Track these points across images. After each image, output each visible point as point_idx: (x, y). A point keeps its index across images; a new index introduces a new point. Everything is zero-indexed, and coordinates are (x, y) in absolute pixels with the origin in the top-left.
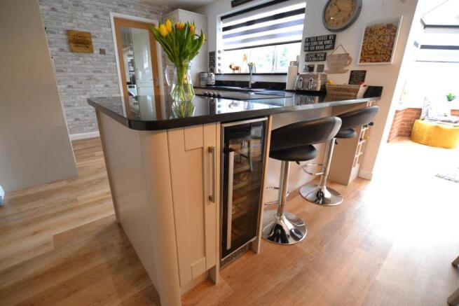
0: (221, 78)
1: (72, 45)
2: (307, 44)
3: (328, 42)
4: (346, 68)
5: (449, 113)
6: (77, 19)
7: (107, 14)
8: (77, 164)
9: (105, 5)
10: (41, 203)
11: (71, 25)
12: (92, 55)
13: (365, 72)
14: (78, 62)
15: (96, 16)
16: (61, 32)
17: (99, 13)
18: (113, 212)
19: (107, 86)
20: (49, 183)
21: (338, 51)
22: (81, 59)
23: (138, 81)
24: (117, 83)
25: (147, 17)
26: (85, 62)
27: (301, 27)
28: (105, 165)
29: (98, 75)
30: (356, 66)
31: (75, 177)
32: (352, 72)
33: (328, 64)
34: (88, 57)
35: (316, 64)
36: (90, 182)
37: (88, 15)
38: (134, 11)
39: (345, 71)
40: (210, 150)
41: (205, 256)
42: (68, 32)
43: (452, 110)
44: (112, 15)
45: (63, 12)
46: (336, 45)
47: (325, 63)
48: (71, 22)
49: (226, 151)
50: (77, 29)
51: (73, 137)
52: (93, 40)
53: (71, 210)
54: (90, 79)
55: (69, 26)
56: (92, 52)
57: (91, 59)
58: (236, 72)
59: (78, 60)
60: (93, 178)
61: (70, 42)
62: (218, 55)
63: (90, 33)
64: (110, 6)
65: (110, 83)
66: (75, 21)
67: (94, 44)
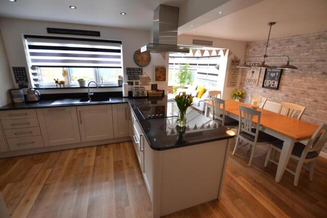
2: (129, 71)
3: (139, 71)
4: (149, 83)
13: (157, 85)
32: (152, 85)
33: (141, 82)
39: (149, 85)
46: (143, 73)
47: (139, 81)
62: (30, 71)
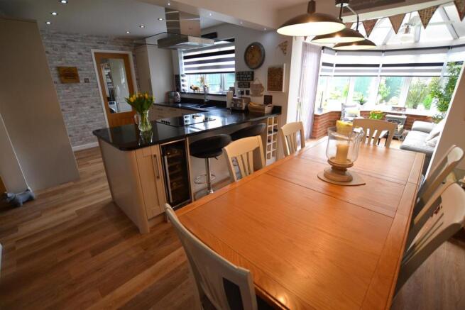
0: (185, 96)
1: (62, 78)
2: (238, 76)
3: (249, 76)
4: (261, 93)
5: (359, 114)
6: (64, 57)
7: (89, 51)
8: (80, 170)
9: (86, 44)
10: (61, 196)
11: (60, 62)
12: (79, 84)
13: (271, 96)
14: (68, 91)
15: (80, 54)
16: (53, 69)
17: (82, 51)
18: (110, 196)
19: (92, 107)
20: (61, 184)
21: (256, 82)
22: (70, 88)
23: (117, 98)
24: (100, 104)
25: (122, 49)
26: (74, 91)
27: (233, 63)
28: (104, 168)
29: (84, 100)
30: (266, 92)
31: (78, 179)
32: (265, 96)
33: (251, 90)
34: (75, 86)
35: (245, 90)
36: (90, 181)
37: (74, 53)
38: (111, 46)
39: (261, 96)
40: (155, 156)
41: (159, 205)
42: (58, 68)
43: (361, 112)
44: (93, 51)
45: (54, 54)
46: (255, 78)
48: (60, 60)
49: (163, 156)
50: (65, 65)
51: (74, 148)
52: (79, 72)
53: (82, 198)
54: (78, 103)
55: (59, 63)
56: (79, 82)
57: (77, 87)
58: (196, 92)
59: (67, 89)
60: (91, 179)
61: (60, 76)
62: (182, 78)
63: (75, 68)
64: (91, 44)
65: (94, 104)
66: (63, 59)
67: (79, 75)
